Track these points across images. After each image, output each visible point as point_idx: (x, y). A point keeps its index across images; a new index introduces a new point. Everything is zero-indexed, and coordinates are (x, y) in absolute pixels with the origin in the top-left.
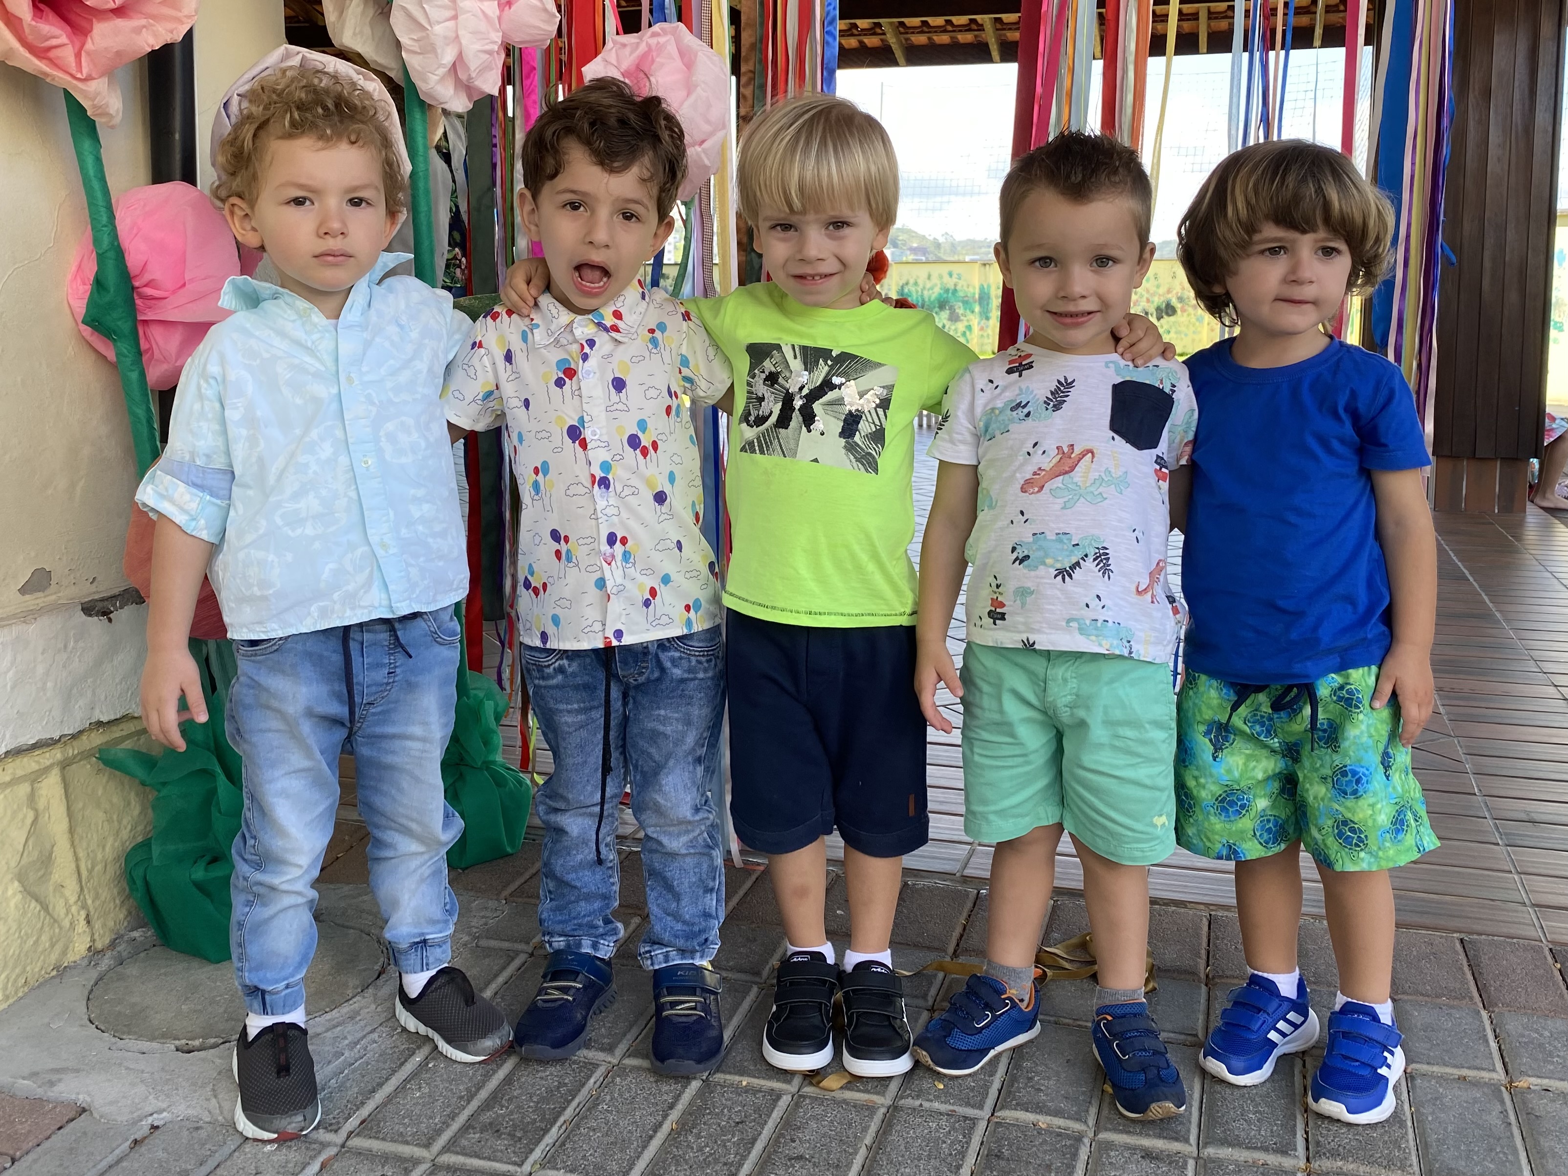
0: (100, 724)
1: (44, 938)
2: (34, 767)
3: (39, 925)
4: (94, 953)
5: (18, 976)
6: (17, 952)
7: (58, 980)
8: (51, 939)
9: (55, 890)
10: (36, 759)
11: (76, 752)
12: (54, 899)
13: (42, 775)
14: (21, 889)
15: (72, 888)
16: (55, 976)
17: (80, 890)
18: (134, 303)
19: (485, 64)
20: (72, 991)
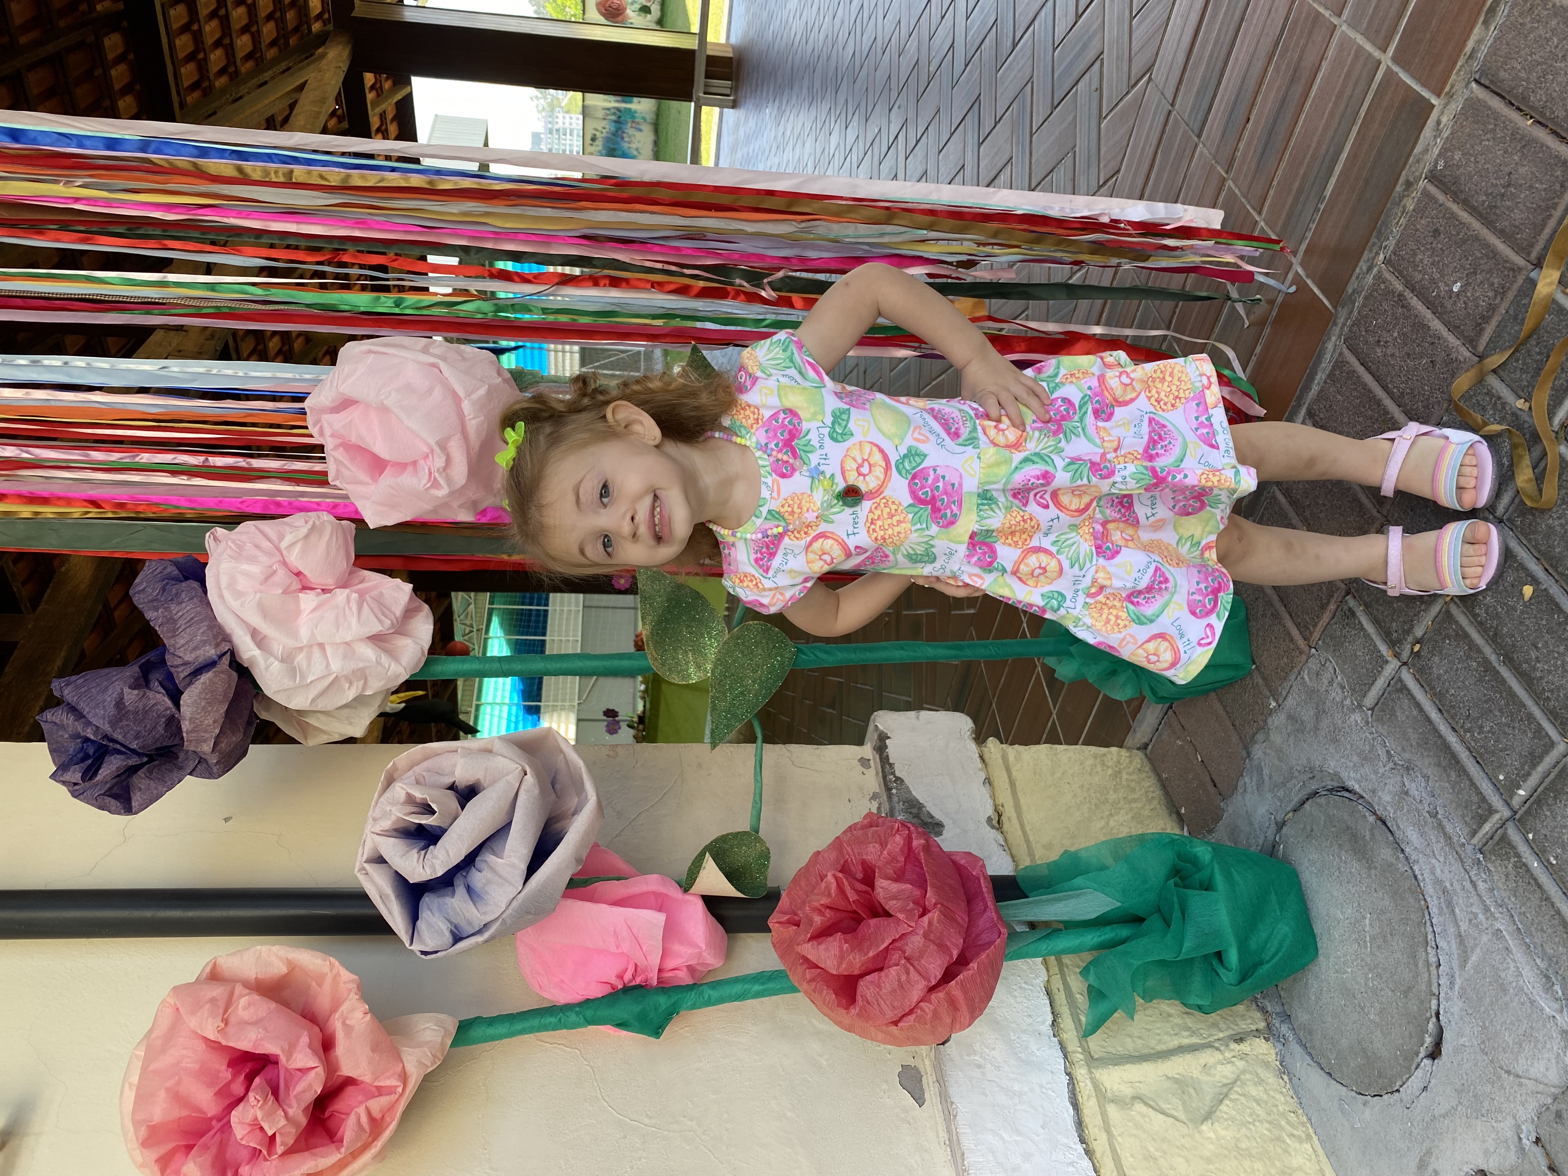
0: (1054, 1023)
1: (1254, 1091)
2: (1093, 1102)
3: (1242, 1098)
4: (1269, 1033)
5: (1288, 1122)
6: (1267, 1125)
7: (1295, 1080)
8: (1255, 1084)
9: (1209, 1075)
10: (1085, 1098)
11: (1079, 1049)
12: (1218, 1078)
13: (1100, 1090)
14: (1210, 1122)
15: (1208, 1057)
16: (1290, 1080)
17: (1209, 1045)
18: (639, 987)
19: (374, 605)
20: (1315, 1079)
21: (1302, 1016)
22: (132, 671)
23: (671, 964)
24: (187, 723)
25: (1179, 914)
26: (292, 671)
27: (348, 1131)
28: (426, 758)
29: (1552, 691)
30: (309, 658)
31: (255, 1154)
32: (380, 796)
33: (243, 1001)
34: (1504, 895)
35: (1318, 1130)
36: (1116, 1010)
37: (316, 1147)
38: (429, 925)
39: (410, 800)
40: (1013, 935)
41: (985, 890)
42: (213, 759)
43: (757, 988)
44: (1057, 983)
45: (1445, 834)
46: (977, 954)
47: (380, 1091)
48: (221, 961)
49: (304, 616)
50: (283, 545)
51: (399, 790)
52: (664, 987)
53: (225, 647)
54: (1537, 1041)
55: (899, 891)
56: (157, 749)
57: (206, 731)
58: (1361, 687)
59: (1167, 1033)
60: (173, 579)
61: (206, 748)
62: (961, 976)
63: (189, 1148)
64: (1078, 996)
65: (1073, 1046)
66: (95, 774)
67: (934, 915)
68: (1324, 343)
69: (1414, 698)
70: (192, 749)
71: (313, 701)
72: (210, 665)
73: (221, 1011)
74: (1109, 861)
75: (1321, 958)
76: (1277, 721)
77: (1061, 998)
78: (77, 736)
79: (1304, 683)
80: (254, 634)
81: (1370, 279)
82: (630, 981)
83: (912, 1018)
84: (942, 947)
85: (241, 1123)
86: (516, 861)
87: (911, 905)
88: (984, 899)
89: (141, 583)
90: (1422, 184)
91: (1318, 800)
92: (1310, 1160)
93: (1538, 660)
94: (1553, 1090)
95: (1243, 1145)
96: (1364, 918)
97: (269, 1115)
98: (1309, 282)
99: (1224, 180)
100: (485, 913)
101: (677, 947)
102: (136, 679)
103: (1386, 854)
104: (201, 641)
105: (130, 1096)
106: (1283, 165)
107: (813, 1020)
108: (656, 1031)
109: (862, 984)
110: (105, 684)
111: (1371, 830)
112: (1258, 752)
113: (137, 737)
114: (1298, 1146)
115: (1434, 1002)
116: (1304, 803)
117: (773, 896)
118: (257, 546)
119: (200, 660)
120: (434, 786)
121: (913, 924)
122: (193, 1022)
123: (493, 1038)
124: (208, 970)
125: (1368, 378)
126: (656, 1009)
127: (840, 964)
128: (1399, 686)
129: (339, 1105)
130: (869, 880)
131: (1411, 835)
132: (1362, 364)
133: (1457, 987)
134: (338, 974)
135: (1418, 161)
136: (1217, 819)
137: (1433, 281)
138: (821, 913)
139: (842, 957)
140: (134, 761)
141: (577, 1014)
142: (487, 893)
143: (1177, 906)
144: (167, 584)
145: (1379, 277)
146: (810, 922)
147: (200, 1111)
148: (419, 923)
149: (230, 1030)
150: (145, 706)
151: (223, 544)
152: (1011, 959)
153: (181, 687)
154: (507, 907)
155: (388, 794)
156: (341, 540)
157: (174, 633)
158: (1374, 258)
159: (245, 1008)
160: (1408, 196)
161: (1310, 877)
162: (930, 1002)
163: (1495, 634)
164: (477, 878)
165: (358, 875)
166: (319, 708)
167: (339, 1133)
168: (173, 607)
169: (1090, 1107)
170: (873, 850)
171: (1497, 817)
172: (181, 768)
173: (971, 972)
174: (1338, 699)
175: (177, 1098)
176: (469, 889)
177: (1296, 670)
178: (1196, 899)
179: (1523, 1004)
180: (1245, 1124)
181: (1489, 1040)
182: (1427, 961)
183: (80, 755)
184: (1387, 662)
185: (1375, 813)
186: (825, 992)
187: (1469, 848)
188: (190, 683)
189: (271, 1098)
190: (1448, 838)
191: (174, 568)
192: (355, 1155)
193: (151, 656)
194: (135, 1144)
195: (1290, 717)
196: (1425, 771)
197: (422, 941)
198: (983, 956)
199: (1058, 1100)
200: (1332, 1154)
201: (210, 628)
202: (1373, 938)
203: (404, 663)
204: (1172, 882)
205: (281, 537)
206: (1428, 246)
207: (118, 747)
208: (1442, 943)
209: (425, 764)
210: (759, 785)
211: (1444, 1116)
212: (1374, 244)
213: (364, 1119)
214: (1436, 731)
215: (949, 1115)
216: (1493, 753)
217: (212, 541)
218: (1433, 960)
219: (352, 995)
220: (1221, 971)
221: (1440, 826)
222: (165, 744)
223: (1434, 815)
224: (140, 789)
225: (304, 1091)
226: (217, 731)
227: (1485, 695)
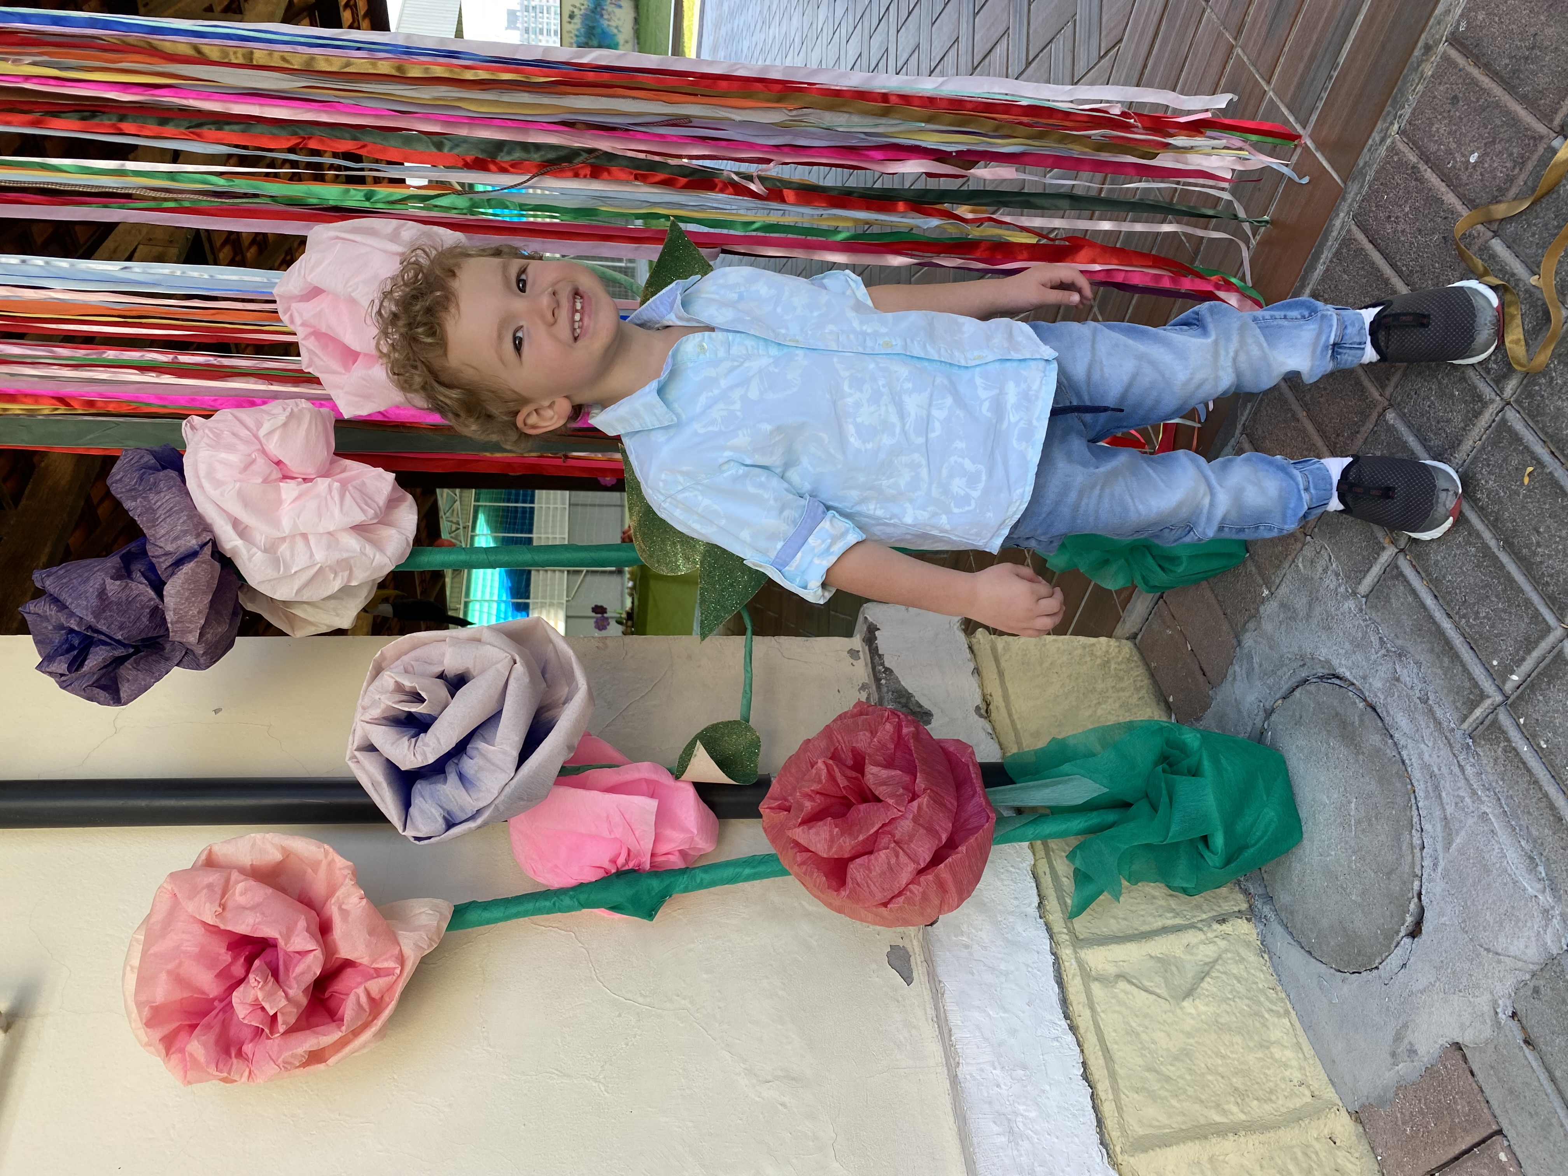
0: (1040, 905)
1: (1235, 969)
2: (1078, 981)
3: (1224, 977)
4: (1251, 914)
5: (1267, 998)
6: (1247, 1001)
7: (1275, 958)
8: (1236, 962)
9: (1192, 954)
10: (1070, 977)
11: (1065, 931)
12: (1200, 957)
13: (1085, 969)
14: (1191, 998)
15: (1191, 937)
16: (1270, 958)
17: (1192, 926)
18: (632, 871)
19: (357, 495)
20: (1294, 957)
21: (1284, 898)
22: (114, 561)
23: (664, 848)
24: (171, 613)
25: (1167, 800)
26: (276, 562)
27: (348, 1010)
28: (414, 647)
29: (1551, 576)
30: (292, 549)
31: (258, 1032)
32: (369, 685)
33: (240, 887)
34: (1491, 778)
35: (1297, 1007)
36: (1103, 891)
37: (317, 1026)
38: (422, 812)
39: (399, 688)
40: (1001, 820)
41: (973, 776)
42: (200, 650)
43: (747, 871)
44: (1043, 866)
45: (1435, 719)
46: (966, 838)
47: (378, 973)
48: (216, 849)
49: (286, 507)
50: (262, 433)
51: (388, 679)
52: (657, 871)
53: (206, 537)
54: (1518, 920)
55: (888, 777)
56: (143, 640)
57: (191, 622)
58: (1356, 574)
59: (1151, 915)
60: (150, 468)
61: (192, 638)
62: (950, 859)
63: (193, 1027)
64: (1064, 879)
65: (1059, 926)
66: (81, 665)
67: (924, 800)
68: (1331, 220)
69: (1410, 585)
70: (178, 639)
71: (298, 591)
72: (192, 555)
73: (218, 896)
74: (1098, 748)
75: (1306, 842)
76: (1270, 608)
77: (1047, 881)
78: (61, 627)
79: (1297, 571)
80: (236, 523)
81: (1383, 151)
82: (624, 866)
83: (901, 899)
84: (931, 831)
85: (242, 1003)
86: (508, 748)
87: (901, 790)
88: (972, 785)
89: (118, 473)
90: (1442, 47)
91: (1308, 687)
92: (1288, 1034)
93: (1538, 545)
94: (1531, 966)
95: (1222, 1020)
96: (1350, 802)
97: (269, 995)
98: (1318, 155)
99: (1232, 47)
100: (477, 800)
101: (670, 833)
102: (118, 570)
103: (1375, 739)
104: (182, 531)
105: (132, 979)
106: (1295, 29)
107: (804, 903)
108: (650, 913)
109: (852, 866)
110: (86, 574)
111: (1361, 716)
112: (1248, 640)
113: (121, 628)
114: (1276, 1020)
115: (1416, 884)
116: (1294, 690)
117: (763, 784)
118: (235, 434)
119: (182, 550)
120: (423, 675)
121: (903, 809)
122: (190, 907)
123: (488, 922)
124: (203, 857)
125: (1376, 257)
126: (649, 892)
127: (830, 848)
128: (1395, 572)
129: (339, 986)
130: (859, 765)
131: (1401, 721)
132: (1370, 241)
133: (1440, 869)
134: (333, 860)
135: (1439, 23)
136: (1206, 707)
137: (1449, 152)
138: (811, 798)
139: (832, 841)
140: (120, 652)
141: (571, 898)
142: (479, 779)
143: (1164, 792)
144: (144, 473)
145: (1392, 149)
146: (801, 807)
147: (204, 993)
148: (411, 809)
149: (228, 915)
150: (128, 596)
151: (200, 432)
152: (999, 843)
153: (163, 577)
154: (500, 794)
155: (377, 683)
156: (320, 428)
157: (154, 522)
158: (1388, 128)
159: (242, 894)
160: (1427, 60)
161: (1296, 763)
162: (919, 884)
163: (1497, 519)
164: (469, 765)
165: (350, 763)
166: (304, 599)
167: (340, 1012)
168: (151, 496)
169: (1075, 986)
170: (863, 738)
171: (1487, 703)
172: (167, 659)
173: (959, 855)
174: (1332, 587)
175: (179, 980)
176: (461, 776)
177: (1290, 558)
178: (1184, 785)
179: (1505, 884)
180: (1225, 1000)
181: (1470, 918)
182: (1412, 844)
183: (65, 647)
184: (1383, 548)
185: (1365, 700)
186: (815, 874)
187: (1458, 734)
188: (173, 574)
189: (271, 979)
190: (1438, 723)
191: (151, 457)
192: (356, 1033)
193: (133, 547)
194: (140, 1025)
195: (1283, 605)
196: (1418, 657)
197: (416, 828)
198: (972, 840)
199: (1043, 979)
200: (1310, 1028)
201: (190, 517)
202: (1359, 822)
203: (389, 553)
204: (1159, 768)
205: (259, 425)
206: (1445, 115)
207: (103, 638)
208: (1427, 826)
209: (413, 654)
210: (749, 675)
211: (1422, 992)
212: (1389, 113)
213: (363, 999)
214: (1431, 618)
215: (937, 994)
216: (1488, 639)
217: (188, 429)
218: (1417, 842)
219: (347, 880)
220: (1207, 854)
221: (1431, 711)
222: (150, 635)
223: (1424, 700)
224: (128, 680)
225: (303, 973)
226: (202, 622)
227: (1482, 581)
